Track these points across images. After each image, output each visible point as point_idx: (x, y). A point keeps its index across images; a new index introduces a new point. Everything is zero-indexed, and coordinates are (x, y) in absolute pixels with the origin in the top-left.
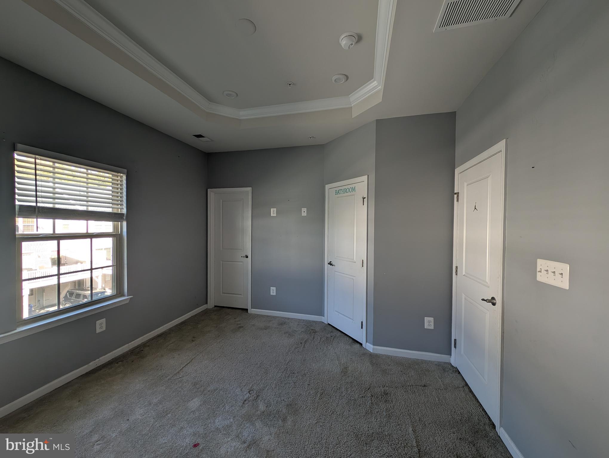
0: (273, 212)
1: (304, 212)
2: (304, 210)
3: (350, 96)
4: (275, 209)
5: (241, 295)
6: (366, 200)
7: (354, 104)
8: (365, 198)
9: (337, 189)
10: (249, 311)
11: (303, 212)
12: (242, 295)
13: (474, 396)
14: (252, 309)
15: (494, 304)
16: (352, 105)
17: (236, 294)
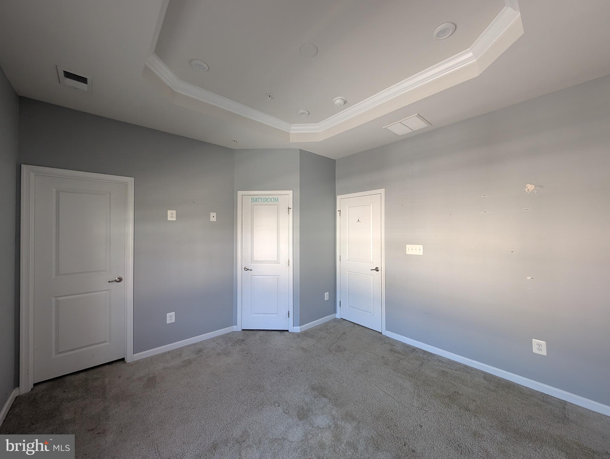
0: (172, 215)
1: (213, 216)
2: (214, 214)
3: (292, 125)
4: (174, 212)
5: (105, 342)
6: (291, 210)
7: (292, 132)
8: (290, 208)
9: (255, 197)
10: (128, 360)
11: (211, 217)
12: (107, 342)
13: (362, 326)
14: (134, 355)
15: (377, 271)
16: (291, 132)
17: (97, 344)
